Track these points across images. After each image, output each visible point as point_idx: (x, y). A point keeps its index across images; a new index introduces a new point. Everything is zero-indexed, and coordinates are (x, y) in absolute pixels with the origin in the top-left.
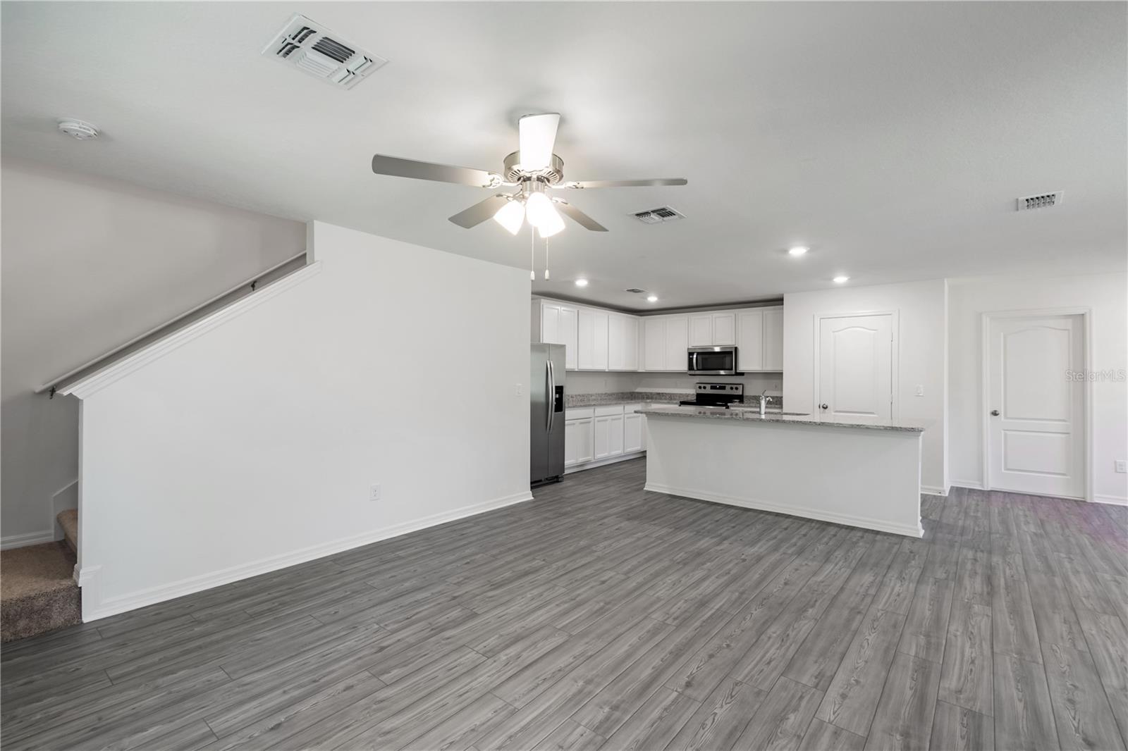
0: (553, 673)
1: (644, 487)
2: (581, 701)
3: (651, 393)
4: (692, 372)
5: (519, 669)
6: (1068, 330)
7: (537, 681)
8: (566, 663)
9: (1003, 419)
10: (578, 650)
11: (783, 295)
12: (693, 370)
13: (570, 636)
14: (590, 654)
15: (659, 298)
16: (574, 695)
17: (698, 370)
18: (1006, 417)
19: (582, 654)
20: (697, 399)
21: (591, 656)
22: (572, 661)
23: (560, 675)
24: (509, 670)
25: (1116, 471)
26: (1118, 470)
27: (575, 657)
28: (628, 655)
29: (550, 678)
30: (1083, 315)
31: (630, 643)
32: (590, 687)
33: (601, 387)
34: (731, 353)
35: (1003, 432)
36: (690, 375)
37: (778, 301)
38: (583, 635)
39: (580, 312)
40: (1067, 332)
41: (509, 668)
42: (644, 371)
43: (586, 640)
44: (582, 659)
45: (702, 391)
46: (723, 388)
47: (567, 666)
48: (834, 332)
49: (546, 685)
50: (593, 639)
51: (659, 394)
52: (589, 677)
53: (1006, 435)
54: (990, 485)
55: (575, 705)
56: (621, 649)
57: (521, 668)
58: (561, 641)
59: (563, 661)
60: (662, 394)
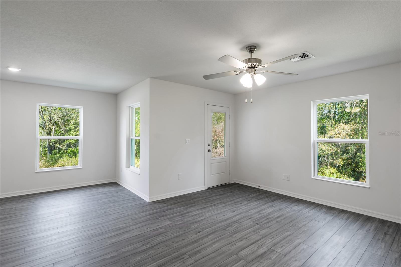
0: (243, 240)
2: (234, 232)
5: (257, 242)
7: (249, 238)
8: (239, 243)
10: (234, 248)
13: (237, 254)
14: (229, 245)
16: (236, 233)
19: (233, 245)
21: (229, 244)
22: (236, 243)
23: (241, 239)
24: (260, 243)
27: (235, 244)
28: (214, 243)
29: (245, 238)
31: (212, 248)
32: (231, 235)
38: (231, 254)
41: (260, 244)
43: (230, 251)
44: (232, 244)
47: (239, 241)
49: (245, 237)
50: (227, 252)
52: (231, 237)
55: (236, 231)
56: (216, 246)
57: (256, 243)
58: (241, 252)
59: (240, 244)
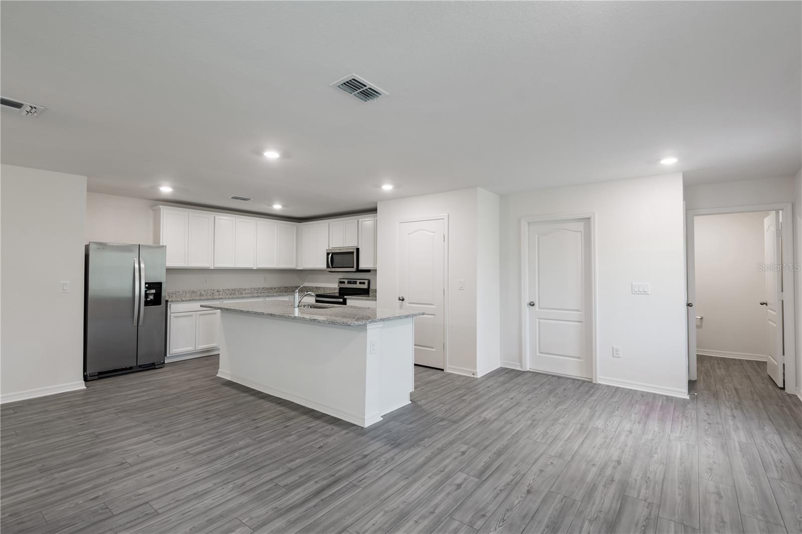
1: (217, 374)
3: (312, 287)
4: (329, 269)
6: (581, 232)
9: (537, 309)
11: (376, 203)
12: (330, 268)
15: (283, 206)
17: (332, 267)
18: (539, 308)
20: (339, 293)
25: (613, 356)
26: (615, 356)
30: (589, 218)
33: (260, 282)
34: (353, 253)
35: (537, 320)
36: (330, 272)
37: (374, 210)
39: (217, 218)
40: (580, 233)
42: (302, 269)
45: (343, 286)
46: (355, 283)
48: (408, 234)
51: (317, 288)
53: (539, 322)
54: (528, 366)
60: (319, 287)
